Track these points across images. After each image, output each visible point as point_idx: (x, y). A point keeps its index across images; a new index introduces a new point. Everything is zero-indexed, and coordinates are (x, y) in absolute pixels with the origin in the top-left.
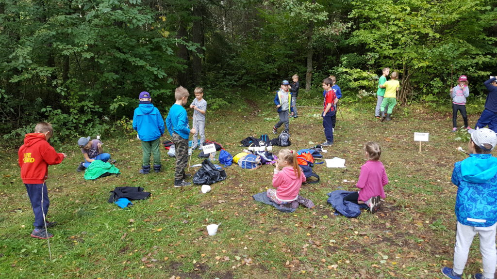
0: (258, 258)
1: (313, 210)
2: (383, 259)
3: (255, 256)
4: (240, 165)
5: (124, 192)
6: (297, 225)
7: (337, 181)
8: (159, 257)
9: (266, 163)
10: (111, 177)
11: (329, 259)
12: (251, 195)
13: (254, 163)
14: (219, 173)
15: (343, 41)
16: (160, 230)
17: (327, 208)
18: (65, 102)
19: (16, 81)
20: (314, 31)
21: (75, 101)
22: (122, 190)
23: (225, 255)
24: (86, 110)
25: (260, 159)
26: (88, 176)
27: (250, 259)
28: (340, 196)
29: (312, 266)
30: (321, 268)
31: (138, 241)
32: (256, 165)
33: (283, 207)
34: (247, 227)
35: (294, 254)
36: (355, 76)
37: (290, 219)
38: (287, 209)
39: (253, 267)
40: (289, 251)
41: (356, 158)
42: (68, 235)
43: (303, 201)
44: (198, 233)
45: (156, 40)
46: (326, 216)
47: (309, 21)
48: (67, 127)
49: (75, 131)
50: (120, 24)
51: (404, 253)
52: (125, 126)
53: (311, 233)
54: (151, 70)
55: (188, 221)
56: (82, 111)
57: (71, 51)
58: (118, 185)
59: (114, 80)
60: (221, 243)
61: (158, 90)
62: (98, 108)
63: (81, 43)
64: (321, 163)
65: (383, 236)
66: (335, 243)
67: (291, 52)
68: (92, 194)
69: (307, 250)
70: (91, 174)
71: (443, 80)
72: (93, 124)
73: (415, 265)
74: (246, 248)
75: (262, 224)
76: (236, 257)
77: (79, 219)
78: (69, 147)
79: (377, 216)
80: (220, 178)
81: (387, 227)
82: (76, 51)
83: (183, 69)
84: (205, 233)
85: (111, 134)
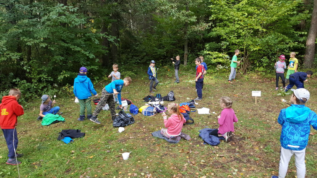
0: (156, 174)
2: (235, 172)
3: (153, 172)
4: (143, 113)
5: (68, 133)
6: (180, 151)
7: (205, 122)
8: (91, 175)
9: (160, 112)
10: (59, 123)
11: (201, 173)
12: (151, 133)
13: (152, 112)
14: (130, 119)
15: (207, 34)
16: (91, 157)
17: (199, 139)
18: (28, 75)
20: (188, 28)
21: (35, 75)
22: (66, 132)
23: (134, 172)
24: (42, 80)
25: (156, 110)
26: (44, 123)
27: (150, 175)
28: (207, 132)
31: (77, 164)
32: (154, 114)
34: (148, 154)
35: (178, 170)
36: (215, 56)
37: (176, 148)
38: (174, 141)
40: (175, 168)
41: (216, 108)
42: (31, 162)
43: (184, 136)
44: (117, 159)
45: (88, 34)
46: (198, 145)
47: (185, 22)
48: (30, 91)
49: (35, 94)
50: (64, 24)
51: (247, 167)
52: (68, 90)
53: (189, 156)
54: (85, 53)
55: (110, 151)
56: (40, 81)
57: (32, 42)
58: (64, 129)
59: (61, 61)
60: (132, 164)
61: (89, 67)
62: (50, 79)
63: (39, 37)
64: (194, 111)
65: (234, 157)
66: (205, 162)
67: (174, 42)
68: (47, 135)
69: (186, 167)
70: (46, 122)
71: (269, 58)
72: (47, 89)
73: (255, 175)
74: (147, 167)
75: (158, 151)
76: (141, 173)
77: (38, 151)
78: (32, 104)
79: (230, 144)
80: (130, 122)
81: (237, 151)
82: (35, 42)
83: (105, 53)
84: (121, 159)
85: (59, 96)
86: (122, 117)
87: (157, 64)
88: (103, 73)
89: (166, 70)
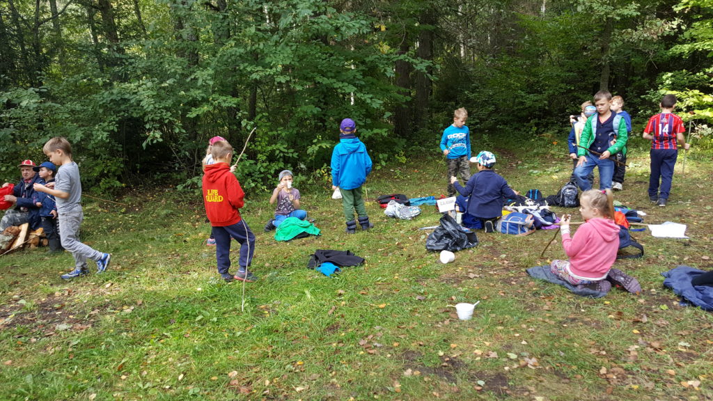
0: (549, 359)
1: (640, 297)
3: (542, 355)
5: (328, 257)
6: (612, 316)
7: (675, 257)
8: (384, 342)
9: (543, 227)
10: (309, 238)
11: (681, 371)
12: (524, 269)
13: (523, 226)
14: (467, 237)
15: (663, 51)
16: (382, 306)
17: (665, 293)
18: (251, 145)
19: (195, 115)
20: (614, 35)
21: (264, 144)
22: (324, 254)
23: (489, 349)
24: (277, 155)
25: (533, 220)
26: (280, 235)
27: (534, 360)
28: (688, 276)
29: (651, 380)
30: (668, 385)
31: (352, 317)
32: (526, 229)
33: (585, 289)
34: (522, 313)
35: (612, 359)
36: (690, 102)
37: (598, 308)
38: (591, 291)
39: (539, 373)
40: (604, 353)
41: (705, 225)
42: (256, 304)
43: (622, 279)
44: (443, 315)
45: (370, 58)
46: (665, 306)
47: (608, 19)
48: (253, 178)
49: (262, 183)
50: (323, 36)
52: (326, 177)
53: (641, 329)
54: (363, 98)
55: (424, 298)
56: (272, 158)
57: (261, 74)
58: (320, 248)
59: (314, 115)
60: (481, 331)
61: (369, 130)
62: (292, 153)
63: (274, 62)
64: (641, 230)
66: (690, 348)
68: (287, 257)
69: (636, 353)
70: (284, 233)
74: (524, 342)
75: (549, 311)
76: (508, 354)
77: (270, 285)
78: (255, 203)
80: (468, 244)
82: (267, 73)
83: (404, 101)
84: (453, 316)
85: (308, 190)
86: (448, 229)
87: (522, 129)
88: (396, 149)
89: (549, 143)
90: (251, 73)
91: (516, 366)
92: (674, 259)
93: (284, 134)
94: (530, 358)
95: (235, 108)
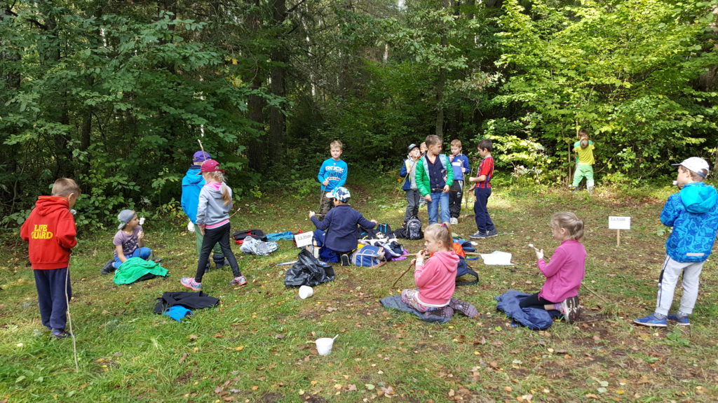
0: (404, 386)
1: (478, 320)
2: (601, 387)
3: (397, 383)
4: (354, 260)
5: (177, 300)
6: (456, 340)
7: (504, 282)
8: (242, 387)
9: (393, 259)
10: (155, 280)
11: (519, 387)
12: (378, 299)
13: (375, 258)
14: (324, 271)
15: (487, 101)
16: (239, 348)
17: (498, 316)
19: (14, 142)
20: (447, 84)
21: (99, 176)
22: (174, 296)
23: (348, 382)
24: (113, 186)
25: (384, 253)
26: (119, 278)
27: (390, 389)
28: (515, 299)
29: (492, 398)
30: (507, 401)
31: (206, 364)
32: (378, 261)
33: (431, 316)
34: (378, 343)
35: (459, 381)
37: (444, 333)
38: (437, 317)
39: (396, 400)
40: (451, 376)
41: (526, 254)
42: (93, 358)
43: (461, 306)
44: (303, 352)
45: (222, 90)
46: (499, 327)
47: (441, 69)
48: (86, 214)
49: (98, 220)
51: (631, 377)
52: (174, 213)
53: (481, 350)
54: (215, 132)
55: (283, 336)
56: (109, 192)
57: (98, 100)
58: (167, 290)
59: (159, 146)
60: (341, 364)
62: (134, 186)
63: (113, 89)
64: (475, 259)
65: (593, 354)
66: (522, 365)
68: (128, 303)
69: (478, 374)
70: (125, 276)
71: (635, 150)
73: (654, 394)
74: (380, 372)
75: (401, 339)
76: (367, 385)
77: (109, 335)
78: (88, 242)
79: (577, 327)
80: (325, 278)
81: (597, 343)
82: (105, 100)
83: (259, 136)
84: (312, 352)
85: (152, 226)
86: (306, 264)
87: (371, 167)
88: (251, 183)
89: (393, 181)
90: (85, 98)
91: (374, 396)
92: (504, 284)
93: (124, 166)
94: (387, 387)
95: (64, 136)
